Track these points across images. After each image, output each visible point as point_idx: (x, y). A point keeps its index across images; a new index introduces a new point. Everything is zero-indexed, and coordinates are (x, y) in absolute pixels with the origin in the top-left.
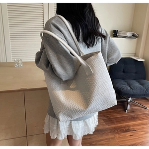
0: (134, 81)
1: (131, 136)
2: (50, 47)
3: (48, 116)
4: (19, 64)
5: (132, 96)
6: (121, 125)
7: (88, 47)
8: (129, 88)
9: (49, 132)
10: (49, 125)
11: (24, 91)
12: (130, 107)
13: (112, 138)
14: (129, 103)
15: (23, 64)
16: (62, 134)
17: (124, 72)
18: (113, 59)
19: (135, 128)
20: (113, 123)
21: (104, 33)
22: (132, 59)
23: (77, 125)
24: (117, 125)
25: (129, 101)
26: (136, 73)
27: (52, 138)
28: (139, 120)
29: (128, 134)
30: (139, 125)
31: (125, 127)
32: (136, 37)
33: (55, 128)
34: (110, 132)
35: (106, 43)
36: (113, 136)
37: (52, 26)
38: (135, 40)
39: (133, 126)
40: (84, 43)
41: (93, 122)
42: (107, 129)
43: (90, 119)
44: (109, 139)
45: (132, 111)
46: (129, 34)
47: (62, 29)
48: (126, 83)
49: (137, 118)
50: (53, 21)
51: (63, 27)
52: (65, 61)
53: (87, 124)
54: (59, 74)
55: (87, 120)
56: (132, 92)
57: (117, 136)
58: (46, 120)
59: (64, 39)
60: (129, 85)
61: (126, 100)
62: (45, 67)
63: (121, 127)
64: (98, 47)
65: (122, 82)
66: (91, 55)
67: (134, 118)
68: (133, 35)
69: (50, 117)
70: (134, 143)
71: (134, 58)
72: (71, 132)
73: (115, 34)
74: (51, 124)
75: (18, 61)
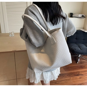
0: (83, 45)
1: (80, 78)
2: (28, 25)
3: (28, 68)
4: (12, 34)
5: (81, 54)
6: (74, 71)
7: (53, 25)
8: (79, 49)
9: (29, 78)
10: (29, 73)
11: (14, 52)
12: (80, 60)
13: (68, 80)
14: (79, 57)
15: (14, 35)
16: (37, 80)
17: (76, 39)
18: (70, 32)
19: (82, 73)
20: (70, 70)
21: (64, 15)
22: (81, 31)
23: (47, 74)
24: (71, 71)
25: (79, 56)
26: (84, 39)
27: (31, 82)
28: (85, 68)
29: (78, 77)
30: (85, 71)
31: (76, 73)
32: (85, 17)
33: (33, 76)
34: (67, 76)
35: (66, 22)
36: (69, 78)
37: (29, 11)
38: (83, 19)
39: (81, 72)
40: (50, 22)
41: (57, 72)
42: (65, 74)
43: (55, 70)
44: (67, 80)
45: (81, 63)
46: (80, 16)
47: (35, 13)
48: (77, 46)
49: (84, 67)
50: (30, 8)
51: (36, 12)
52: (37, 35)
53: (53, 74)
54: (34, 43)
55: (53, 72)
56: (81, 51)
57: (72, 78)
58: (28, 71)
59: (37, 20)
60: (79, 47)
61: (77, 56)
62: (25, 38)
63: (74, 73)
64: (60, 24)
65: (75, 45)
66: (55, 30)
67: (82, 67)
68: (83, 16)
69: (30, 69)
70: (82, 82)
71: (83, 30)
72: (43, 79)
73: (71, 15)
74: (30, 73)
75: (11, 33)
